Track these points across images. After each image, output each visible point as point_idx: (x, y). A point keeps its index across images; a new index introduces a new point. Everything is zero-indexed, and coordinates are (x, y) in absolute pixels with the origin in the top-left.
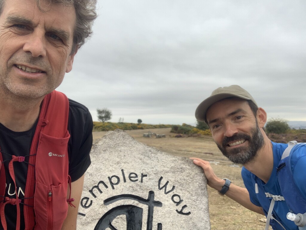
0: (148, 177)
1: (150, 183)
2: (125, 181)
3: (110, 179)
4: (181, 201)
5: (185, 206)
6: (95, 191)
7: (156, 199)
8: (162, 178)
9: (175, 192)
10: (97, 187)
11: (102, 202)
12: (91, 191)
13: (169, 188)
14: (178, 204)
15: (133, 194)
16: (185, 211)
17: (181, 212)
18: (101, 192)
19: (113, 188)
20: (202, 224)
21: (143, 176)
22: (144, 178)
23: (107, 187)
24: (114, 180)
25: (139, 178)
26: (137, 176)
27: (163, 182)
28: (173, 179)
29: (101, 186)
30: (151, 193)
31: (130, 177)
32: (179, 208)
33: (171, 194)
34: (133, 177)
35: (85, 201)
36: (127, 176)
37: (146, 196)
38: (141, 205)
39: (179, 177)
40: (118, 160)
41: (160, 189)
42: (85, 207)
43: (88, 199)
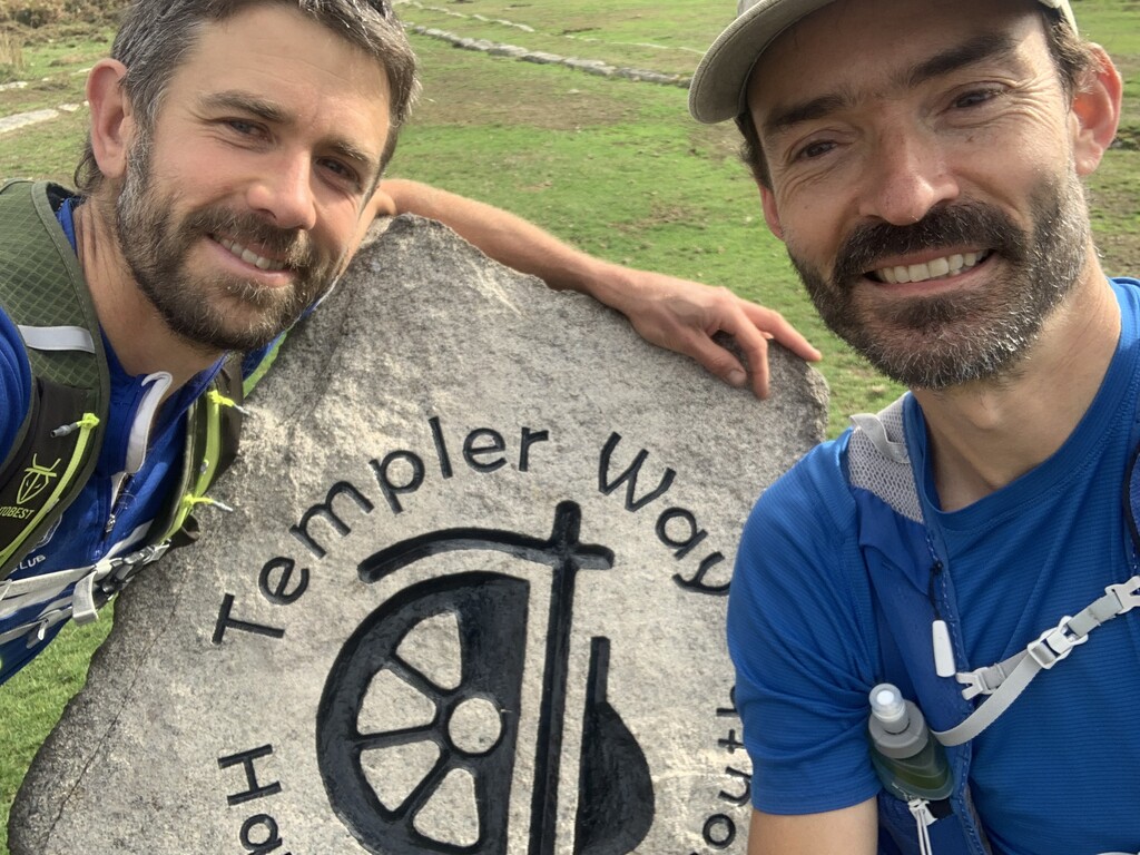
0: (551, 443)
1: (563, 470)
2: (447, 470)
3: (381, 468)
4: (698, 536)
5: (715, 558)
6: (320, 526)
7: (585, 537)
8: (615, 438)
9: (673, 497)
10: (326, 508)
11: (353, 572)
12: (300, 530)
13: (647, 481)
14: (683, 549)
16: (716, 576)
17: (695, 584)
18: (345, 530)
19: (397, 508)
21: (529, 437)
22: (535, 448)
24: (401, 472)
25: (513, 452)
26: (500, 443)
27: (622, 458)
29: (344, 505)
31: (469, 451)
32: (689, 567)
33: (656, 508)
34: (483, 451)
35: (277, 573)
36: (455, 446)
37: (542, 524)
38: (519, 568)
39: (697, 428)
40: (413, 372)
41: (606, 488)
42: (282, 597)
43: (290, 564)
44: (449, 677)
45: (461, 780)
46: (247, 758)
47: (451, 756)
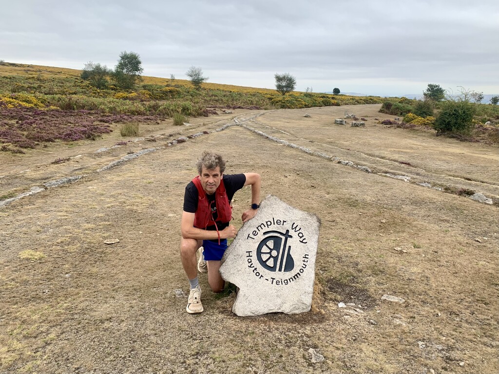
0: (287, 223)
1: (288, 226)
2: (274, 224)
3: (267, 223)
4: (303, 236)
5: (305, 239)
6: (259, 228)
7: (289, 234)
8: (294, 223)
9: (300, 231)
10: (260, 226)
12: (257, 228)
13: (297, 229)
14: (301, 237)
15: (278, 231)
16: (304, 241)
17: (302, 242)
20: (312, 249)
21: (284, 222)
22: (285, 223)
23: (265, 226)
24: (269, 223)
25: (282, 223)
26: (281, 222)
27: (295, 226)
28: (300, 225)
29: (262, 226)
30: (288, 231)
31: (277, 222)
32: (301, 240)
33: (298, 232)
34: (278, 222)
35: (254, 232)
37: (284, 232)
38: (281, 236)
39: (304, 223)
40: (272, 212)
41: (292, 229)
42: (254, 235)
43: (256, 231)
44: (272, 248)
45: (272, 259)
46: (249, 252)
47: (271, 256)
